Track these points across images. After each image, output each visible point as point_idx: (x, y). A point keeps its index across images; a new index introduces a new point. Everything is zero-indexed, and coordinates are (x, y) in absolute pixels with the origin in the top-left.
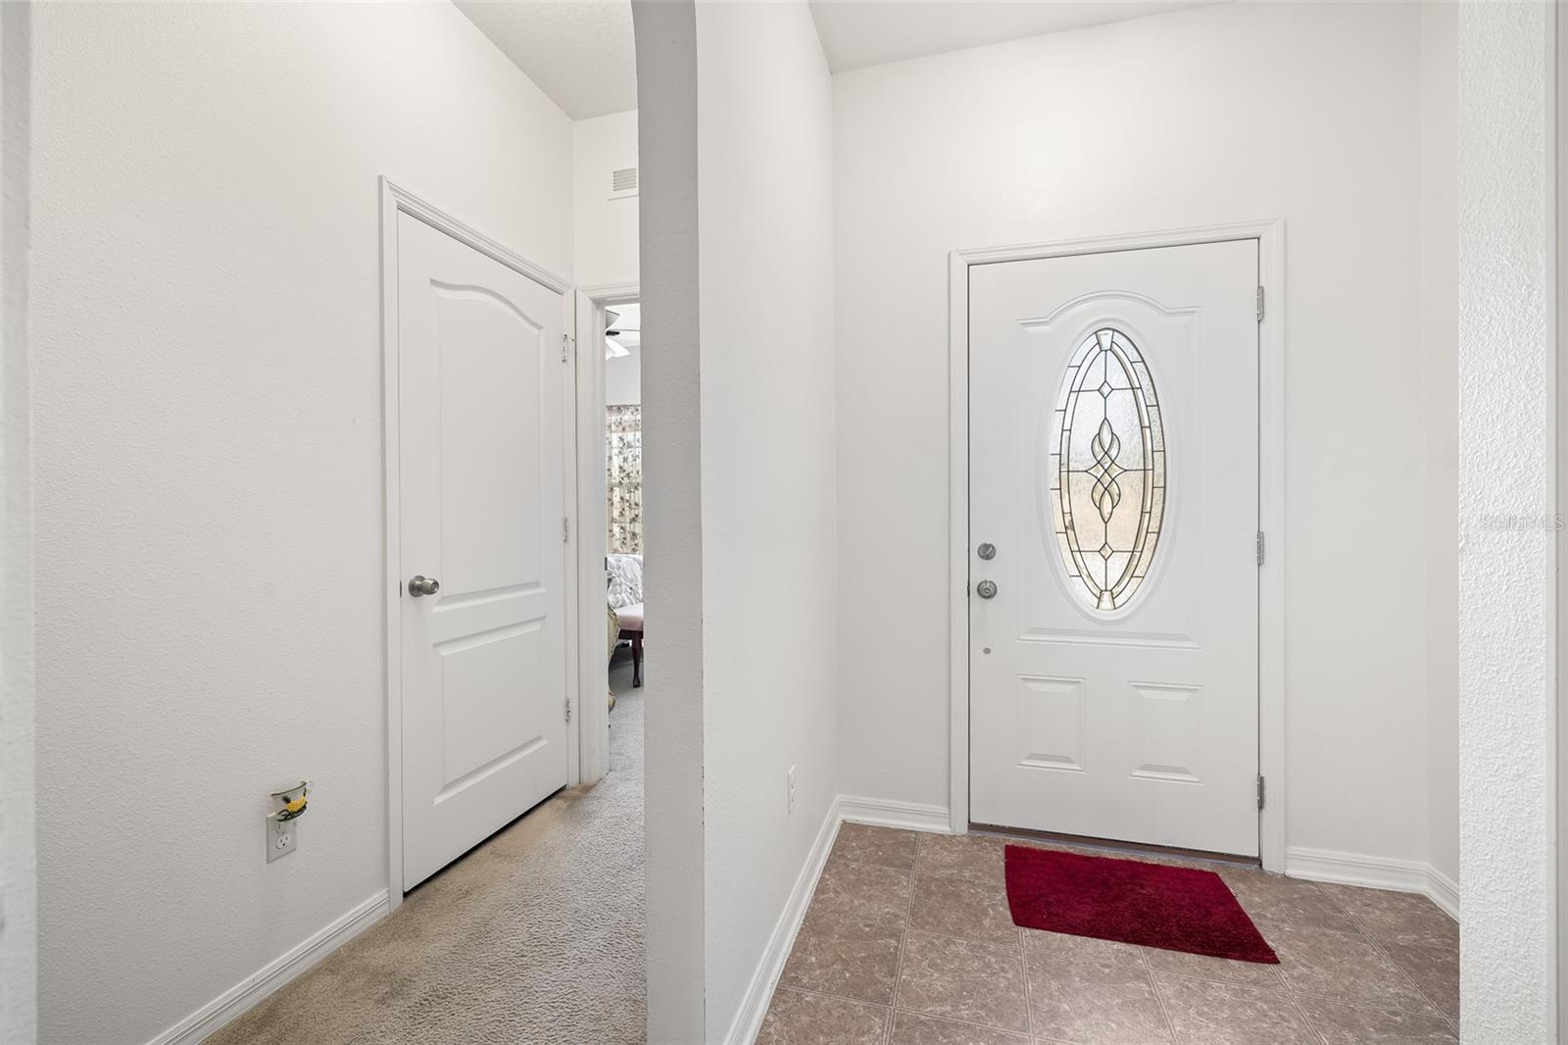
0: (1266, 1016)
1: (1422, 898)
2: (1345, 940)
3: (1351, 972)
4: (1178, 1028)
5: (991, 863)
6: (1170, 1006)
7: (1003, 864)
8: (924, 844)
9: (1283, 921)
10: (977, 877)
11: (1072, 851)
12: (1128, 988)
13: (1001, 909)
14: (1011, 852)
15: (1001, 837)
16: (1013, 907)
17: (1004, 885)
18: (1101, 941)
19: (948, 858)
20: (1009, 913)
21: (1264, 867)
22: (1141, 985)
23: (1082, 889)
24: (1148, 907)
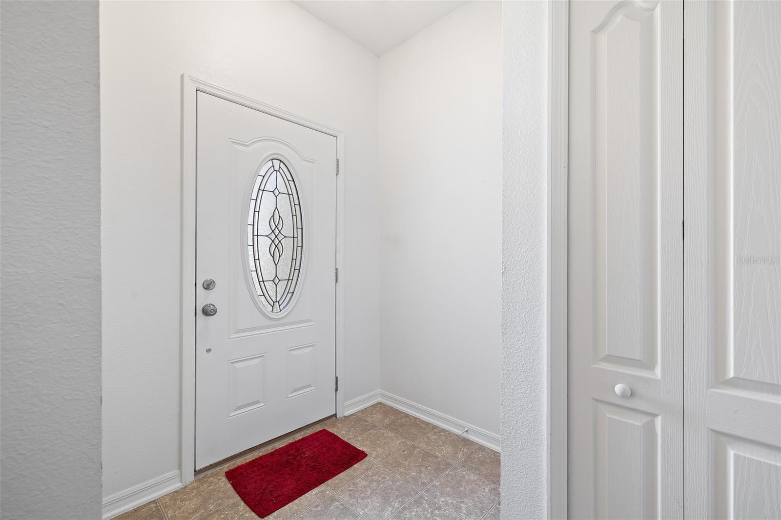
0: (379, 481)
1: (380, 403)
2: (376, 432)
3: (385, 444)
4: (361, 513)
5: (223, 489)
6: (352, 505)
7: (230, 485)
8: (166, 507)
9: (357, 436)
10: (219, 505)
11: (261, 454)
12: (332, 510)
13: (247, 515)
14: (231, 475)
15: (218, 469)
16: (253, 509)
17: (239, 498)
18: (306, 494)
19: (190, 505)
20: (253, 514)
21: (337, 417)
22: (336, 504)
23: (281, 472)
24: (314, 462)
